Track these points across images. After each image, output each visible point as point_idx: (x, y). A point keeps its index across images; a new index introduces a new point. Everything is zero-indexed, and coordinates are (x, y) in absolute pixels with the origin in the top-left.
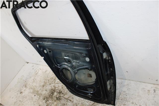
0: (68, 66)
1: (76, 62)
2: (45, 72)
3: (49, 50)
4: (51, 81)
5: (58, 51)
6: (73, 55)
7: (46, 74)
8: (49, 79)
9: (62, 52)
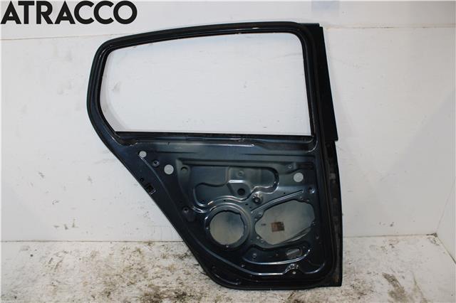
0: (237, 203)
1: (263, 190)
2: (93, 256)
3: (184, 164)
4: (132, 275)
5: (214, 166)
6: (260, 171)
7: (98, 261)
8: (120, 271)
9: (227, 168)
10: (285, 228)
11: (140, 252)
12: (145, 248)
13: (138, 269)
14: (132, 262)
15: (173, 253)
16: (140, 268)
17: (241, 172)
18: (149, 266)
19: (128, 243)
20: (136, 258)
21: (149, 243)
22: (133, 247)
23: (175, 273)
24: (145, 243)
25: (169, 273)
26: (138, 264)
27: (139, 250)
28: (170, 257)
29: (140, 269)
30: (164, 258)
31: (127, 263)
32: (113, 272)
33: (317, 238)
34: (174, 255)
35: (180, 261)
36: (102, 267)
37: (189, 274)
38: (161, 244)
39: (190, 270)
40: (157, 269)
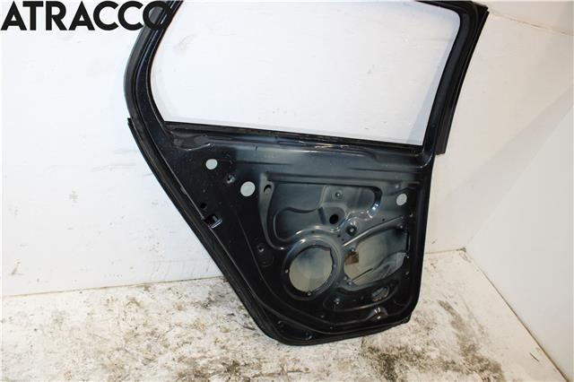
1: (359, 215)
4: (143, 346)
5: (308, 183)
6: (360, 190)
7: (72, 329)
8: (120, 342)
9: (325, 186)
10: (360, 259)
11: (138, 304)
12: (142, 296)
13: (147, 333)
14: (132, 323)
15: (190, 300)
16: (150, 331)
17: (340, 191)
18: (163, 328)
19: (111, 290)
20: (136, 315)
21: (147, 287)
22: (123, 295)
23: (208, 331)
24: (139, 286)
25: (199, 334)
26: (144, 325)
27: (134, 301)
28: (187, 307)
29: (152, 334)
30: (180, 309)
31: (124, 327)
32: (109, 345)
33: (407, 273)
34: (192, 303)
35: (204, 310)
36: (85, 339)
37: (227, 331)
38: (165, 287)
39: (227, 325)
40: (178, 330)
